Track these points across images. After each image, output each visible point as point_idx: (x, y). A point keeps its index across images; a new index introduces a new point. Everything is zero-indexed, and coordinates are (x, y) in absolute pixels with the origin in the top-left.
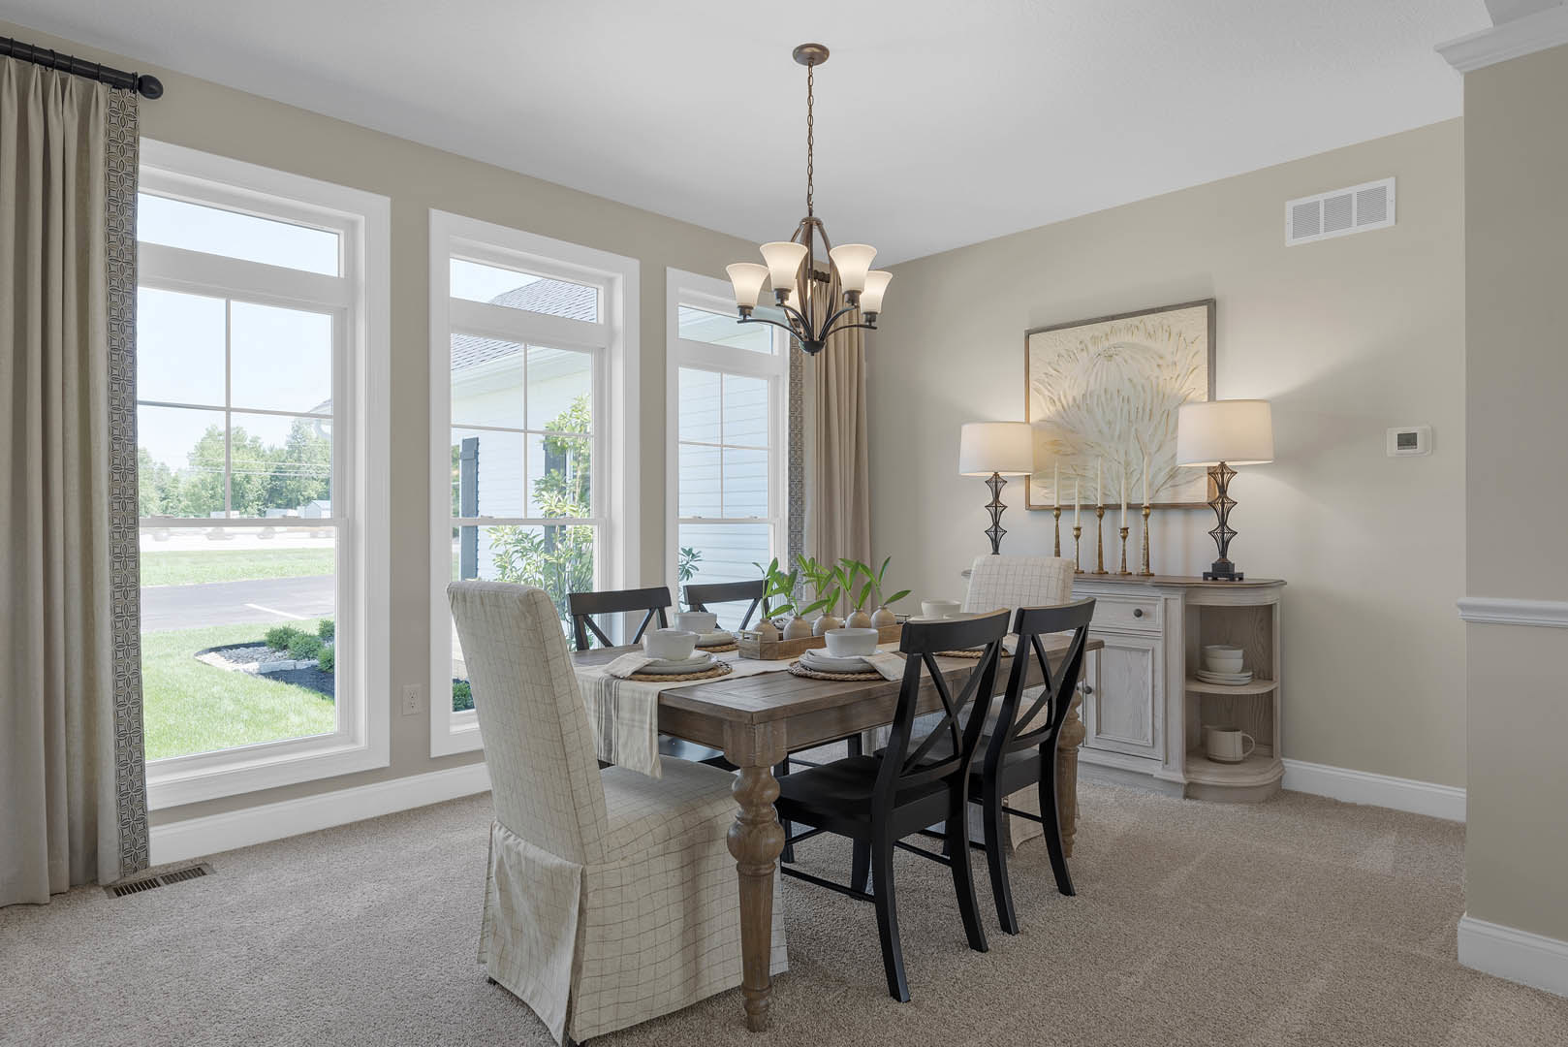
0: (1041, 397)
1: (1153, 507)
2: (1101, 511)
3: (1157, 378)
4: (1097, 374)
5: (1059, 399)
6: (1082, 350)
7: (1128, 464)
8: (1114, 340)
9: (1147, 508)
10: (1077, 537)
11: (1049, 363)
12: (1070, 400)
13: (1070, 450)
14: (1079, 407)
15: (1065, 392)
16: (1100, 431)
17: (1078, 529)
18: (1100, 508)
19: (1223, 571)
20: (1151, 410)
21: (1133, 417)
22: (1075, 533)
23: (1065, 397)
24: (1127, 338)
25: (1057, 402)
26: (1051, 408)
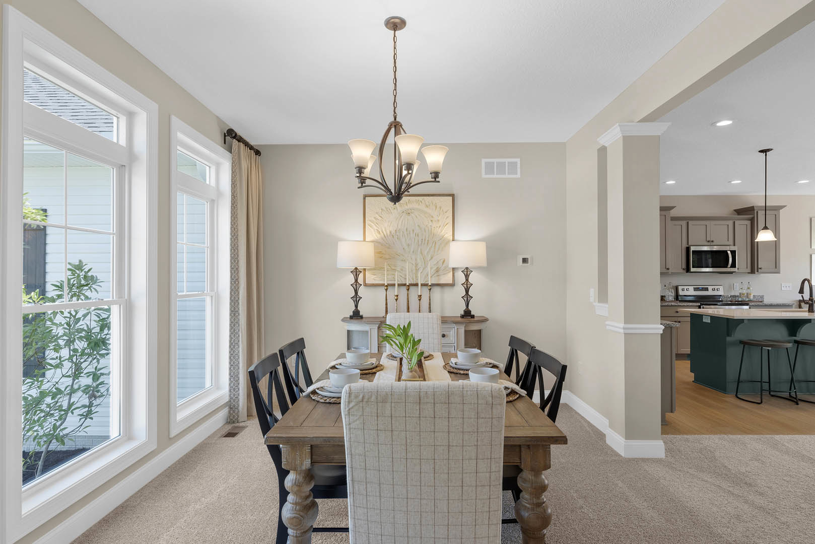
0: (372, 230)
1: (433, 285)
2: (408, 287)
3: (431, 226)
4: (402, 221)
5: (382, 231)
6: (394, 209)
7: (417, 265)
8: (410, 206)
9: (430, 286)
10: (397, 300)
11: (377, 213)
12: (388, 233)
13: (387, 257)
14: (393, 236)
15: (385, 228)
16: (404, 249)
17: (397, 296)
18: (408, 286)
19: (467, 314)
20: (428, 241)
21: (420, 242)
22: (396, 298)
23: (386, 230)
24: (415, 206)
25: (381, 232)
26: (377, 234)
